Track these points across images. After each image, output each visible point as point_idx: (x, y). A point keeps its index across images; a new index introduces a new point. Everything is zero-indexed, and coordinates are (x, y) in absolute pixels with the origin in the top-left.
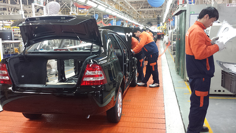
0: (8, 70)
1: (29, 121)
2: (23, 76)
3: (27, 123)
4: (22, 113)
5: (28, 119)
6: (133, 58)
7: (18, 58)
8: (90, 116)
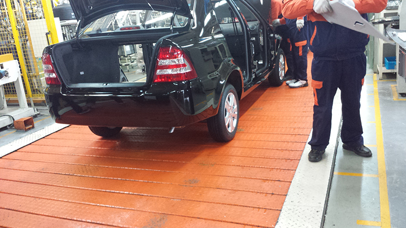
0: (54, 63)
1: (101, 139)
2: (82, 73)
3: (97, 142)
4: (87, 126)
5: (100, 137)
6: (272, 35)
7: (70, 45)
8: (175, 128)
